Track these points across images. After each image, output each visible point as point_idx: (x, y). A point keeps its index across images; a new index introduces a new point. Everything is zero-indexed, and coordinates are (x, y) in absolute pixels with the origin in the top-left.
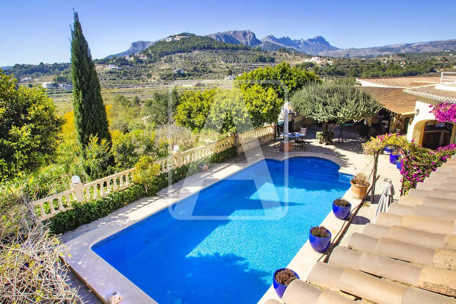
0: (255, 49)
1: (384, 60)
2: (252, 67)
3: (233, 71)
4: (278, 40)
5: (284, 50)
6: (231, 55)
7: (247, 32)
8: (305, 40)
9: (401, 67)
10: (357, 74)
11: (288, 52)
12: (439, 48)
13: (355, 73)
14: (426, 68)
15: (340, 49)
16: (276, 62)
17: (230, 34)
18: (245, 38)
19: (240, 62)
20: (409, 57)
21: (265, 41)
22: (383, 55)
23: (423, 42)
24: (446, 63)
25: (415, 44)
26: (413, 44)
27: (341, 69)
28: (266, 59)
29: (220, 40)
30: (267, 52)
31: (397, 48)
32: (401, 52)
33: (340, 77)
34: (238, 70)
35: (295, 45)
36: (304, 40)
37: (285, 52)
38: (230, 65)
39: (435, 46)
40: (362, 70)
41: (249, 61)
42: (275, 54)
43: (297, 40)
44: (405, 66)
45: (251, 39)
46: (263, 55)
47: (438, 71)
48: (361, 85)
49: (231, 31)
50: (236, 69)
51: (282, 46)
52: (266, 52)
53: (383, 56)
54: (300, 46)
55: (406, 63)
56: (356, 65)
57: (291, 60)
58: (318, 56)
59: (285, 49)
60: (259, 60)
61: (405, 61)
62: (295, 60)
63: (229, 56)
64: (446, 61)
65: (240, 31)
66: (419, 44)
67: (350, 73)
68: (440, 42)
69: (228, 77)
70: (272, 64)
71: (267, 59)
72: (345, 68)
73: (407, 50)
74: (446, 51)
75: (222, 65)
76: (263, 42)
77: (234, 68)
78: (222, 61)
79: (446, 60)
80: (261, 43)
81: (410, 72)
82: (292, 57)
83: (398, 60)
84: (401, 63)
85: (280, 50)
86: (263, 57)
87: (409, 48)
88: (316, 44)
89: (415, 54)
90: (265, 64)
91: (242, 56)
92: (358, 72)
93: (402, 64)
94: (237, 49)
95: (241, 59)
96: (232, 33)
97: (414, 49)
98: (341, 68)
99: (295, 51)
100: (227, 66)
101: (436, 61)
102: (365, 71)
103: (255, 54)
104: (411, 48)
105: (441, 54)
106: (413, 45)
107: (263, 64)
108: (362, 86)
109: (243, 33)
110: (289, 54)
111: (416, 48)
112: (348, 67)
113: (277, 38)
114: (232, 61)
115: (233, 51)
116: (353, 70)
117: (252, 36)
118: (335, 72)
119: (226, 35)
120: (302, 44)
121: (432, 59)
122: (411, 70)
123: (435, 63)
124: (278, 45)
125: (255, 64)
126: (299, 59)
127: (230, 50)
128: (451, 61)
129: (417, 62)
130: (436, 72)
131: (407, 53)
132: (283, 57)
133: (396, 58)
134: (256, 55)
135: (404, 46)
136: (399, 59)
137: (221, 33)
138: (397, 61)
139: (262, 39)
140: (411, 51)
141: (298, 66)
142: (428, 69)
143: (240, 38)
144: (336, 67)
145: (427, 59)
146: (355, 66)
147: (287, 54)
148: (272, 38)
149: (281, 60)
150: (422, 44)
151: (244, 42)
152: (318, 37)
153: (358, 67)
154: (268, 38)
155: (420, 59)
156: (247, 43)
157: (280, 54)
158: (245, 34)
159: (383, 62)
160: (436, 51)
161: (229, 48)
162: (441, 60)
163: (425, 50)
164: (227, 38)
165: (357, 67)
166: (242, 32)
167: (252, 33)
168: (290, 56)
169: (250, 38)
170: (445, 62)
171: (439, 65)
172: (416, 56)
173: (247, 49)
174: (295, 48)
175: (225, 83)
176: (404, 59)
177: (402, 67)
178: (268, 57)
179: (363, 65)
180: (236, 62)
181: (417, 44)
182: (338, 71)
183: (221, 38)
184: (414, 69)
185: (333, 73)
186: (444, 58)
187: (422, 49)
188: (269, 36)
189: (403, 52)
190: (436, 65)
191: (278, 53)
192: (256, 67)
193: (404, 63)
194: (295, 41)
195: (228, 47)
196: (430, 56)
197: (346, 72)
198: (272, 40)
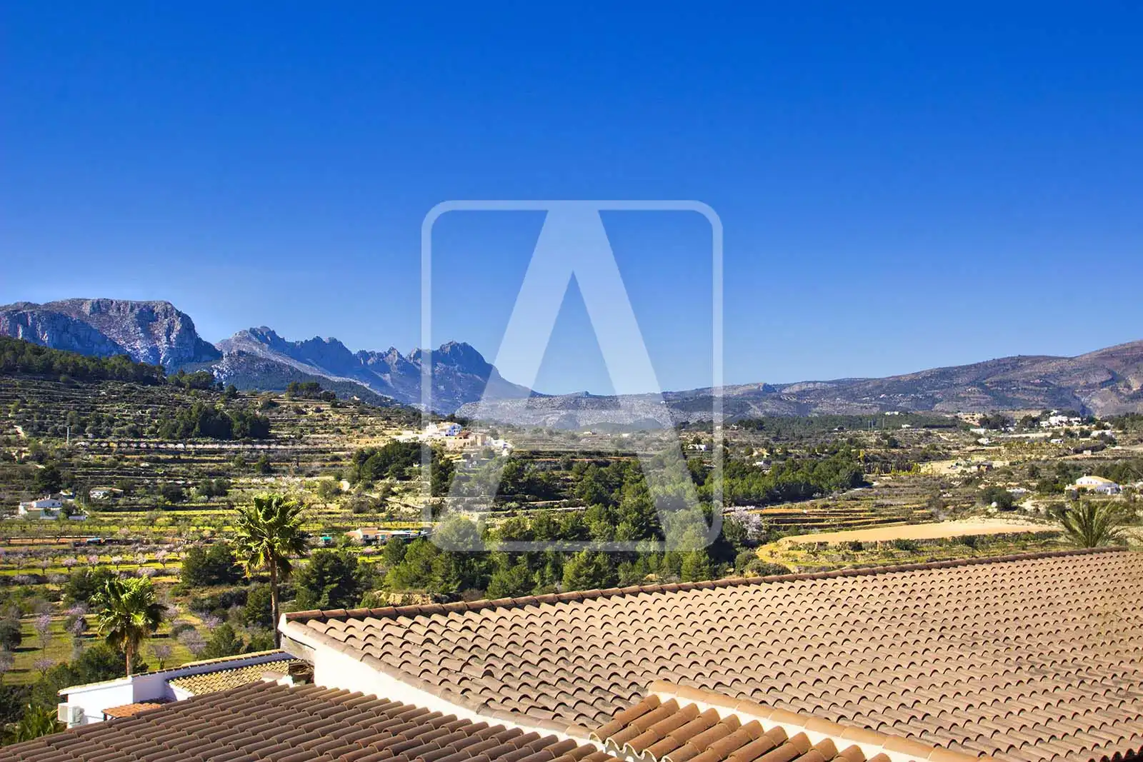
0: (184, 379)
1: (698, 441)
2: (162, 457)
3: (65, 473)
4: (295, 351)
5: (314, 390)
6: (65, 400)
7: (156, 310)
8: (404, 356)
9: (757, 466)
10: (605, 493)
11: (329, 398)
12: (866, 402)
13: (596, 489)
14: (837, 472)
15: (541, 396)
16: (274, 436)
17: (80, 313)
18: (149, 335)
19: (109, 433)
20: (778, 432)
21: (234, 351)
22: (691, 422)
23: (815, 383)
24: (894, 454)
25: (789, 385)
26: (784, 387)
27: (542, 475)
28: (230, 425)
29: (31, 332)
30: (236, 396)
31: (736, 398)
32: (751, 412)
33: (540, 503)
34: (91, 470)
35: (366, 373)
36: (400, 356)
37: (316, 398)
38: (56, 446)
39: (853, 397)
40: (621, 476)
41: (151, 432)
42: (275, 405)
43: (372, 354)
44: (767, 462)
45: (173, 336)
46: (220, 405)
47: (875, 484)
48: (309, 679)
49: (81, 302)
50: (86, 466)
51: (310, 373)
52: (233, 394)
53: (695, 425)
54: (387, 377)
55: (771, 451)
56: (600, 460)
57: (344, 429)
58: (452, 419)
59: (318, 385)
60: (197, 429)
61: (766, 445)
62: (356, 432)
63: (55, 405)
64: (895, 447)
65: (126, 303)
66: (804, 387)
67: (577, 491)
68: (867, 381)
69: (34, 503)
70: (258, 447)
71: (237, 425)
72: (558, 468)
73: (770, 407)
74: (888, 413)
75: (20, 443)
76: (225, 353)
77: (74, 460)
78: (19, 429)
79: (894, 444)
80: (217, 355)
81: (788, 487)
82: (345, 419)
83: (744, 440)
84: (755, 454)
85: (296, 388)
86: (218, 417)
87: (774, 398)
88: (447, 372)
89: (793, 422)
90: (225, 447)
91: (121, 406)
92: (606, 484)
93: (760, 457)
94: (100, 376)
95: (111, 421)
96: (87, 309)
97: (790, 403)
98: (543, 470)
99: (365, 394)
100: (36, 449)
101: (864, 447)
102: (632, 482)
103: (179, 403)
104: (781, 399)
105: (873, 422)
106: (787, 391)
107: (217, 446)
108: (319, 681)
109: (137, 311)
110: (334, 406)
111: (794, 400)
112: (569, 466)
113: (290, 339)
114: (65, 430)
115: (78, 384)
116: (588, 478)
117: (178, 326)
118: (519, 484)
119: (61, 316)
120: (394, 369)
121: (851, 441)
122: (788, 477)
123: (862, 453)
124: (292, 368)
125: (180, 446)
126: (377, 428)
127: (62, 378)
128: (909, 447)
129: (804, 451)
130: (869, 485)
131: (771, 416)
132: (310, 419)
133: (735, 436)
134: (186, 405)
135: (757, 393)
136: (746, 437)
137: (36, 306)
138: (741, 445)
139: (226, 343)
140: (784, 411)
141: (367, 457)
142: (844, 475)
143: (126, 332)
144: (523, 465)
145: (837, 441)
146: (596, 462)
147: (326, 407)
148: (267, 337)
149: (298, 432)
150: (811, 386)
151: (140, 348)
152: (454, 347)
153: (607, 464)
154: (249, 339)
155: (812, 440)
156: (155, 351)
157: (293, 405)
158: (146, 316)
159: (695, 449)
160: (858, 413)
161: (60, 373)
162: (879, 443)
163: (824, 409)
164: (66, 330)
165: (599, 464)
166: (132, 310)
167: (179, 314)
168: (338, 416)
169: (168, 336)
170: (893, 450)
171: (875, 460)
172: (798, 430)
173: (146, 375)
174: (366, 385)
175: (16, 528)
176: (761, 437)
177: (760, 469)
178: (242, 418)
179: (624, 459)
180: (90, 435)
181: (796, 389)
182: (531, 482)
183: (34, 327)
184: (798, 476)
185: (511, 487)
186: (886, 437)
187: (816, 406)
188: (253, 331)
189: (756, 412)
190: (866, 460)
191: (284, 399)
192: (182, 457)
193: (765, 453)
194: (365, 355)
195: (56, 365)
196: (841, 429)
197: (565, 487)
198: (267, 346)
